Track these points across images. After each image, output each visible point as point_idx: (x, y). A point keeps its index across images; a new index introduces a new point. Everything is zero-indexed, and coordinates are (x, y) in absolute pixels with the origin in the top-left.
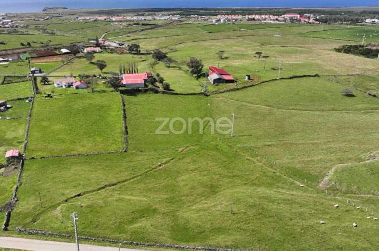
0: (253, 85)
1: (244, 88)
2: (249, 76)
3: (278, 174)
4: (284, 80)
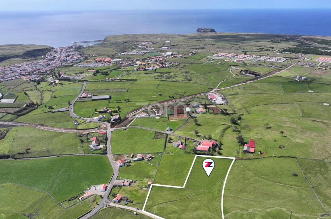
4: (275, 158)
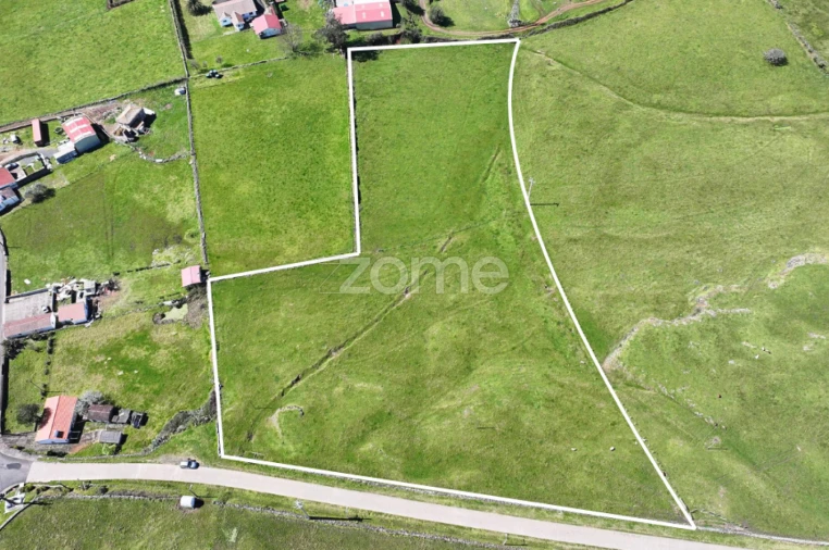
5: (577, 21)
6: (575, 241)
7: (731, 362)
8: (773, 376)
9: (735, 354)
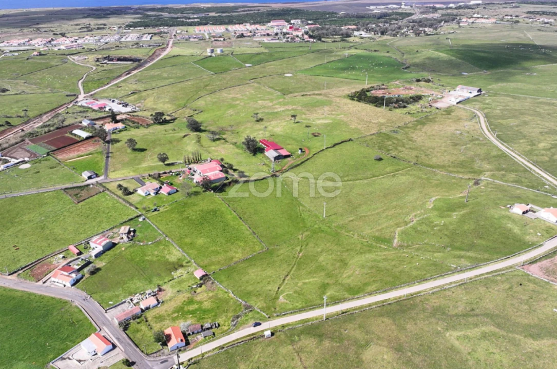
0: (308, 159)
1: (302, 163)
2: (301, 149)
3: (369, 242)
4: (329, 149)
5: (298, 165)
6: (352, 221)
7: (435, 229)
8: (451, 227)
9: (435, 226)
